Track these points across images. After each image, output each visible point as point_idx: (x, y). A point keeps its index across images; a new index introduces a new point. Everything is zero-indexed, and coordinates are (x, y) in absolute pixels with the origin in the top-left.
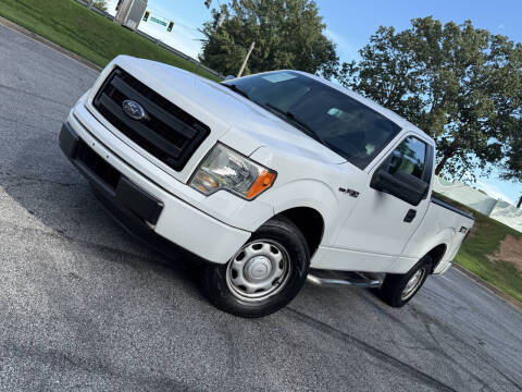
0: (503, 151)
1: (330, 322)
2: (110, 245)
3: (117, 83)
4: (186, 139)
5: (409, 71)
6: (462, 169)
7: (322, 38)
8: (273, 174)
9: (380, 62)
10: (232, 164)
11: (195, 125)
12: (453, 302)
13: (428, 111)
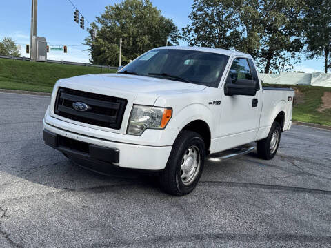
0: (302, 42)
1: (234, 180)
2: (95, 185)
3: (64, 96)
4: (115, 110)
5: (224, 16)
6: (281, 63)
7: (162, 19)
8: (170, 109)
9: (204, 19)
10: (146, 113)
11: (117, 101)
12: (305, 144)
13: (246, 36)
